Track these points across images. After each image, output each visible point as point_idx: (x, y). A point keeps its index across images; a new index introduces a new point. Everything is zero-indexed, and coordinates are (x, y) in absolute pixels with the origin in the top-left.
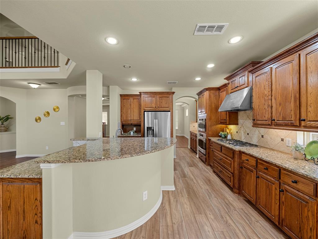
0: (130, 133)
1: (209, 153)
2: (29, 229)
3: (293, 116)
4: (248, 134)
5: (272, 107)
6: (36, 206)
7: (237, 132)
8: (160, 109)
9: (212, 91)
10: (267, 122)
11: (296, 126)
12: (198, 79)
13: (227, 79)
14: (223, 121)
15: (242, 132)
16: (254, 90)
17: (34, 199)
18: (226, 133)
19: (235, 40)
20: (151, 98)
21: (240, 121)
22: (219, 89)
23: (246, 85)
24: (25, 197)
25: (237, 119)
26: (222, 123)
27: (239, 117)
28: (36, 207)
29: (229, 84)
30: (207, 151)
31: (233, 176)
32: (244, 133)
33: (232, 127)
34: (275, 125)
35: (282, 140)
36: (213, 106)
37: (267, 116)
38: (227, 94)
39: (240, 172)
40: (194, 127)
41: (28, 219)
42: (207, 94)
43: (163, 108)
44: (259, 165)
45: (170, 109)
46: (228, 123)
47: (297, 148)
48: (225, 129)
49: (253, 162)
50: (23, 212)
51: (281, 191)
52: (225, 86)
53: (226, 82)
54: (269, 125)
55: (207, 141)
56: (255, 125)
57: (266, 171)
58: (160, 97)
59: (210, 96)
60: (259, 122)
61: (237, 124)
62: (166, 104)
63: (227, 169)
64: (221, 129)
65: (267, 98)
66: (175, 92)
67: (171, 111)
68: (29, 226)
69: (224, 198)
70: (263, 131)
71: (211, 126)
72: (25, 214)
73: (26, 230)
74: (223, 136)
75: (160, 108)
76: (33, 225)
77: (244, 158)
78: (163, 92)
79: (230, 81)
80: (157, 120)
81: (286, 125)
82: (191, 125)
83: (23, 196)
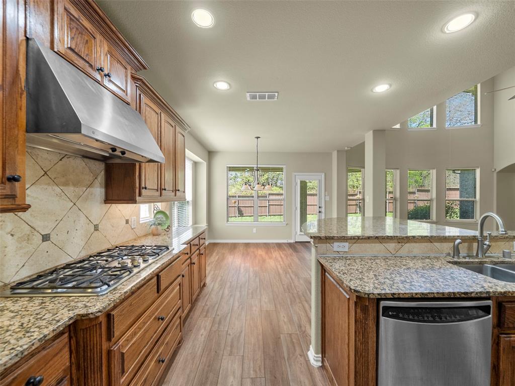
35: (127, 222)
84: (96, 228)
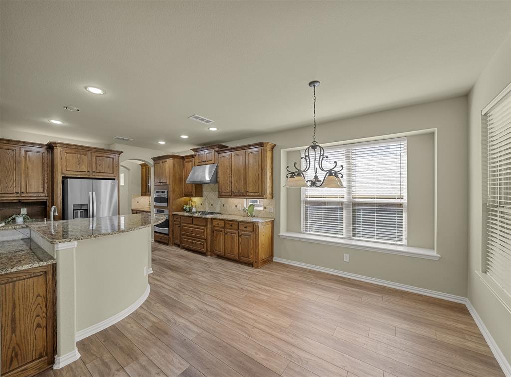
0: (14, 219)
1: (173, 231)
2: (23, 340)
3: (243, 190)
4: (212, 205)
5: (231, 182)
6: (39, 304)
7: (201, 204)
8: (98, 176)
9: (176, 159)
10: (228, 194)
11: (244, 196)
12: (162, 143)
13: (194, 150)
14: (187, 193)
15: (207, 204)
16: (219, 167)
17: (35, 296)
18: (190, 206)
19: (213, 129)
20: (79, 155)
21: (205, 193)
22: (183, 158)
23: (212, 162)
24: (17, 298)
25: (201, 191)
26: (186, 196)
27: (203, 190)
28: (39, 306)
29: (195, 155)
30: (171, 228)
31: (206, 242)
32: (209, 204)
33: (196, 200)
34: (234, 196)
35: (236, 206)
36: (177, 177)
37: (229, 189)
38: (194, 165)
39: (212, 236)
40: (138, 202)
41: (23, 328)
42: (170, 161)
43: (102, 174)
44: (226, 225)
45: (114, 176)
46: (194, 195)
47: (244, 210)
48: (188, 201)
49: (221, 224)
50: (12, 322)
51: (239, 236)
52: (191, 156)
53: (193, 153)
54: (230, 196)
55: (170, 217)
56: (220, 196)
57: (230, 227)
58: (97, 156)
59: (174, 165)
60: (223, 194)
61: (202, 196)
62: (108, 168)
63: (199, 238)
64: (184, 202)
65: (228, 176)
66: (123, 152)
67: (116, 178)
68: (24, 336)
69: (201, 261)
70: (223, 200)
71: (175, 199)
72: (15, 323)
73: (18, 344)
74: (188, 209)
75: (98, 174)
76: (32, 332)
77: (215, 223)
78: (103, 150)
79: (197, 154)
80: (94, 193)
81: (240, 195)
82: (133, 200)
83: (11, 299)
84: (223, 205)
